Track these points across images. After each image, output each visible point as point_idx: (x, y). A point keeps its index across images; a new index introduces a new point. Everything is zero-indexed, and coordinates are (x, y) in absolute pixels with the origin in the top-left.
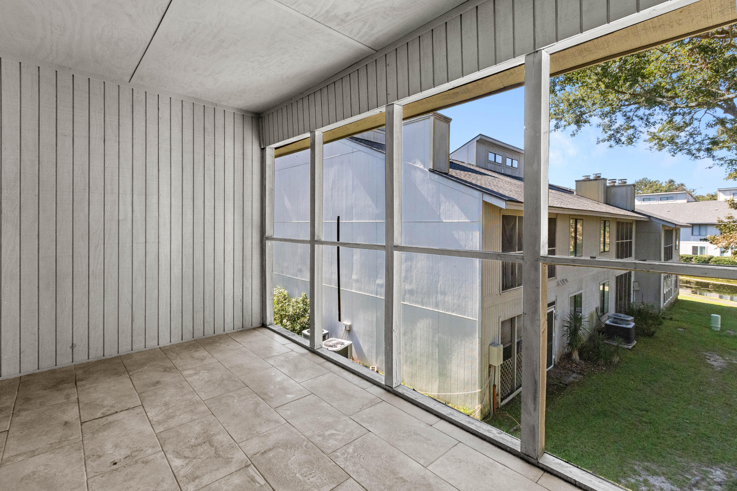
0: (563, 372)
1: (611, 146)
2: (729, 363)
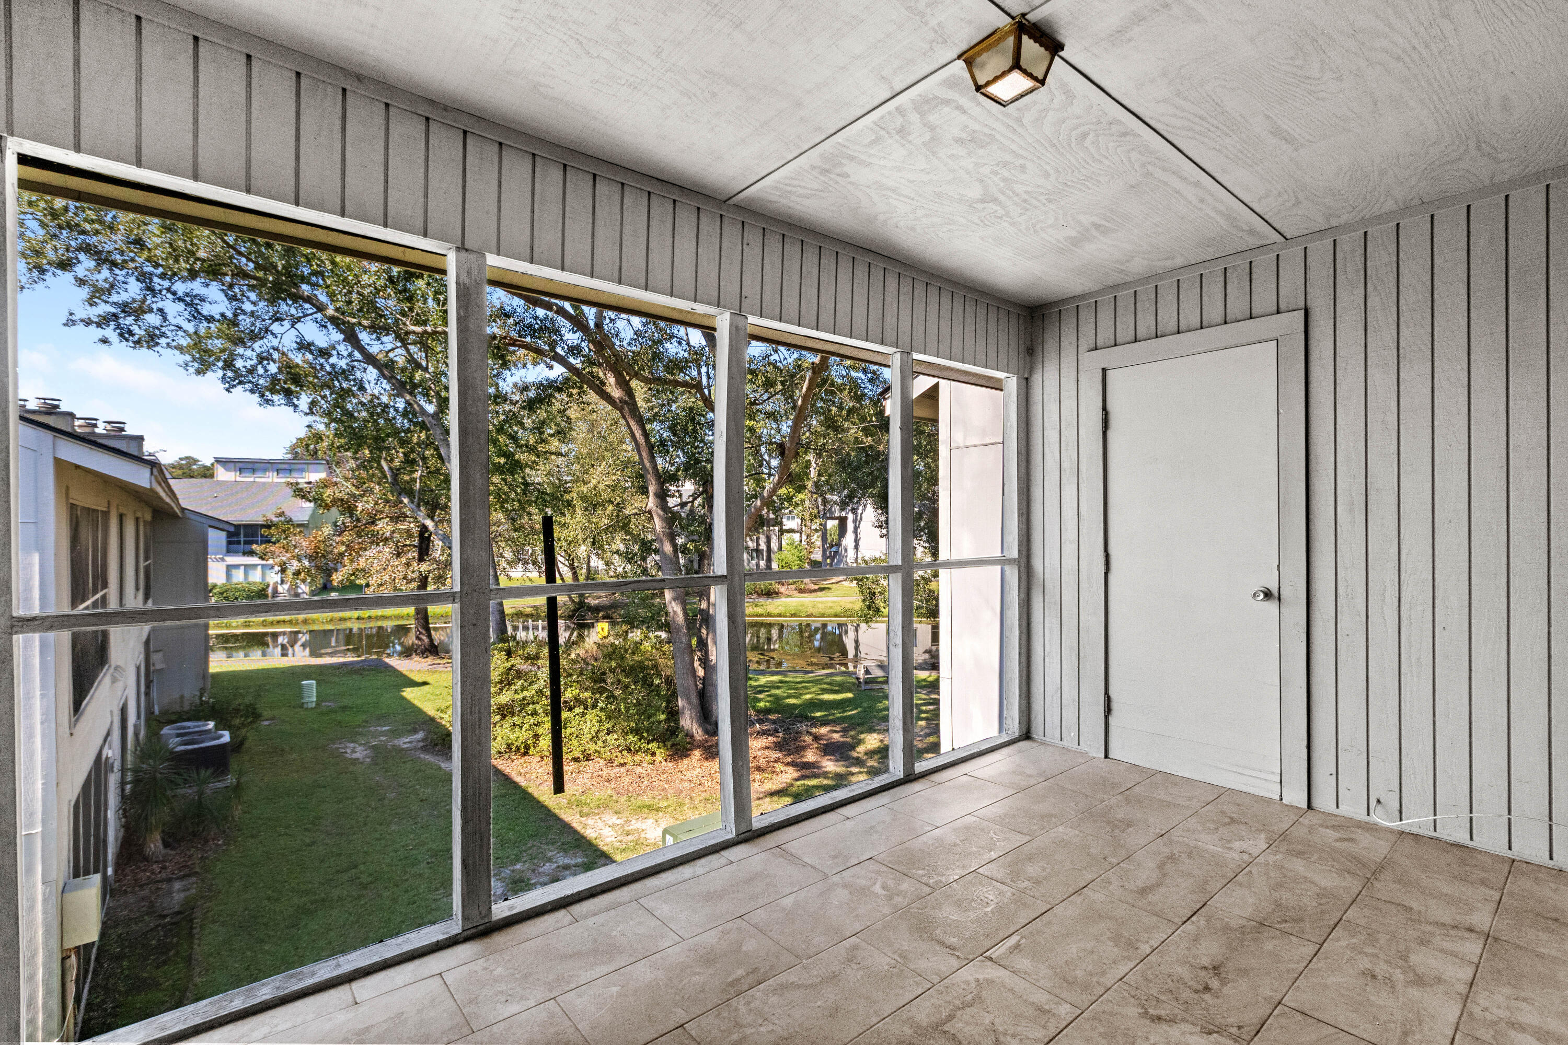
0: (146, 892)
1: (105, 341)
2: (371, 747)
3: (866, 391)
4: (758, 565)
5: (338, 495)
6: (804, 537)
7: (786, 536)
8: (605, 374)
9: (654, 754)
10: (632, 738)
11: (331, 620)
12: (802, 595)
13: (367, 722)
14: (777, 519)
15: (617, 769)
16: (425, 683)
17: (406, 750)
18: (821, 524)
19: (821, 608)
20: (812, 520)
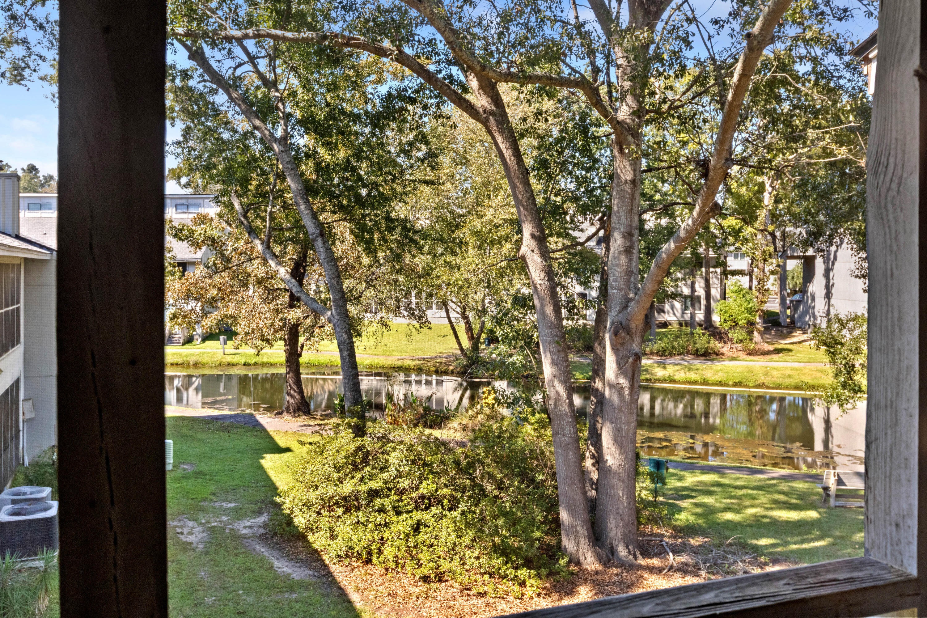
2: (209, 529)
3: (842, 82)
4: (693, 316)
5: (209, 232)
6: (755, 283)
7: (731, 281)
8: (466, 77)
9: (523, 584)
10: (498, 561)
11: (220, 365)
12: (751, 358)
13: (214, 494)
14: (718, 258)
15: (474, 601)
16: (288, 450)
17: (245, 537)
18: (778, 266)
19: (776, 377)
20: (765, 260)
